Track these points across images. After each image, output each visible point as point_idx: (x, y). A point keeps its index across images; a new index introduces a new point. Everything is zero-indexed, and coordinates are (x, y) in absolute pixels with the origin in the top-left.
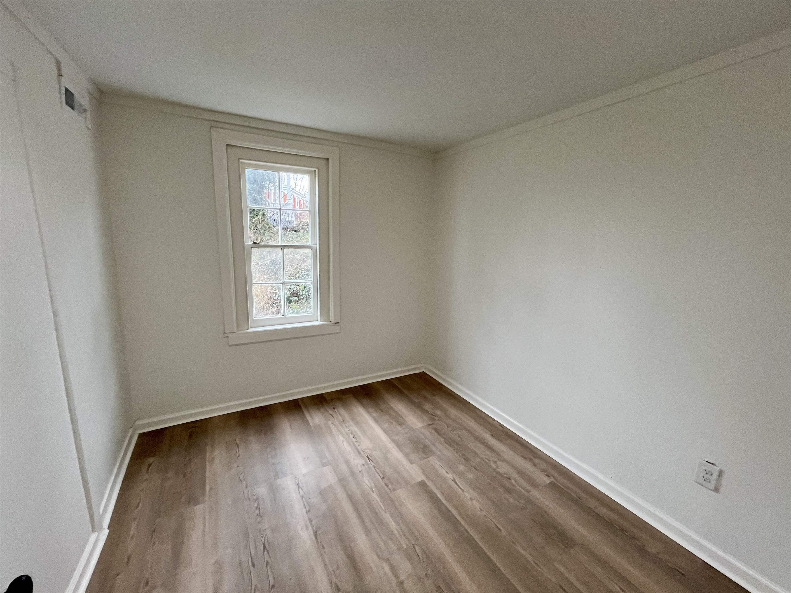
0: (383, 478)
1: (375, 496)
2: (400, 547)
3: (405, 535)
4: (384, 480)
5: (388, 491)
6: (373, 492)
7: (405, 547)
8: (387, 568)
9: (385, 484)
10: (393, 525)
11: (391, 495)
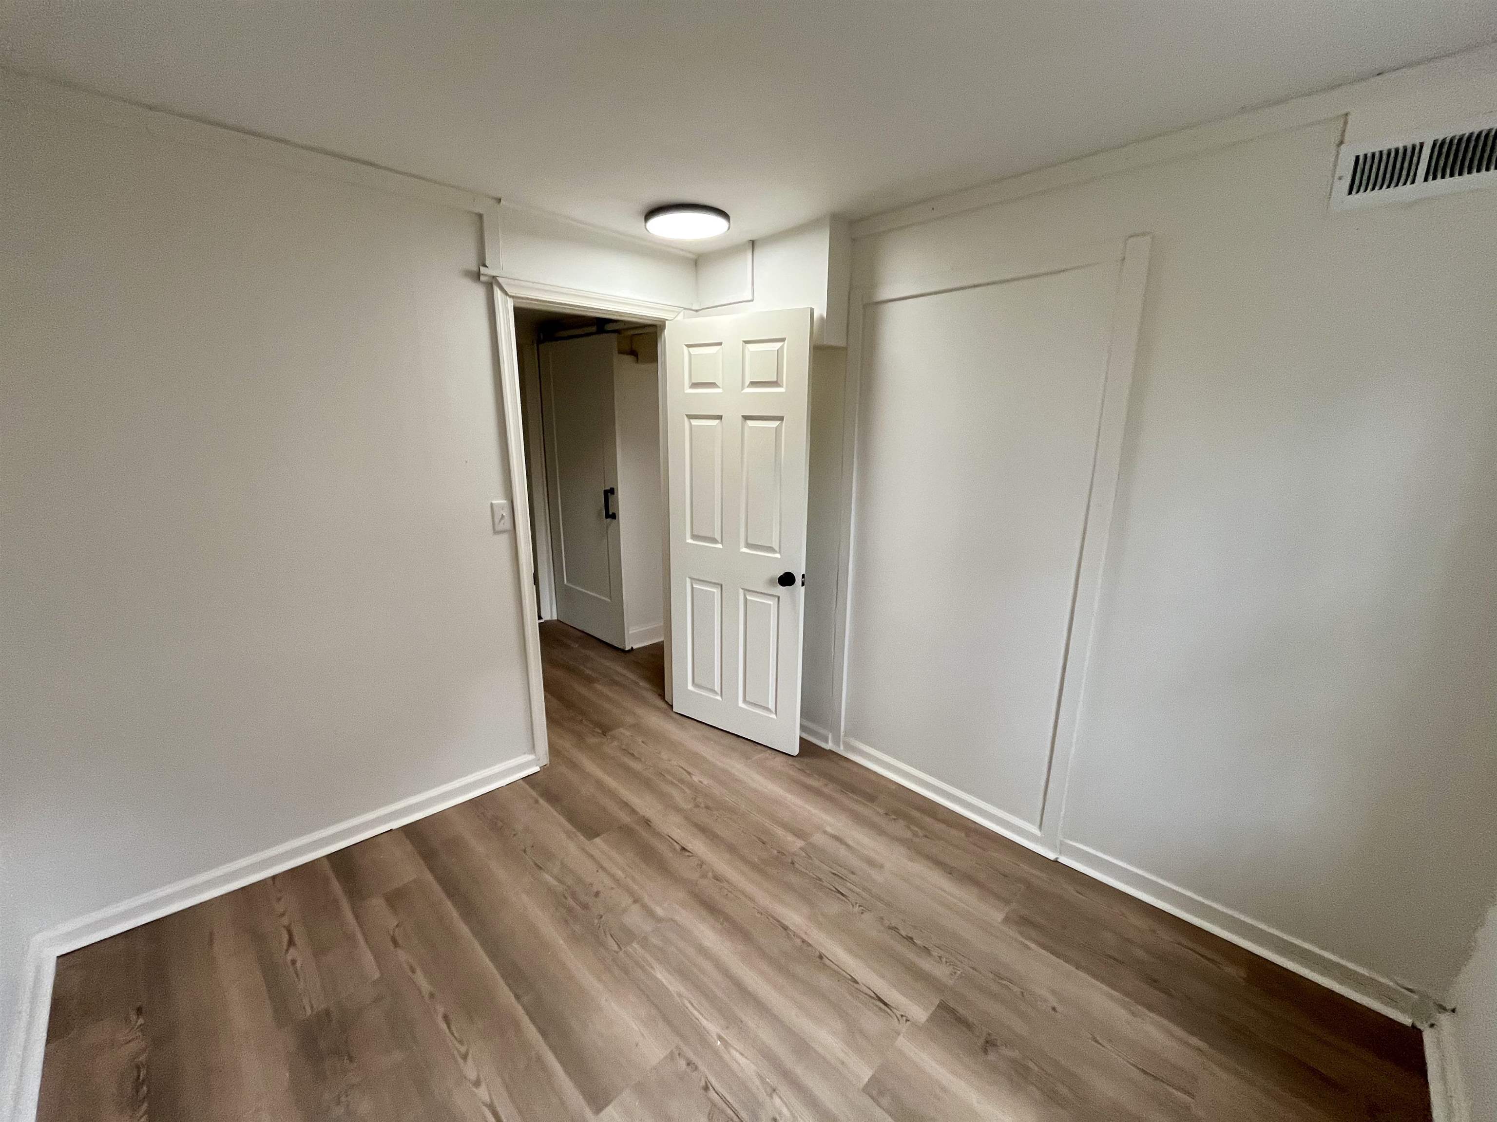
0: (706, 1088)
1: (712, 1027)
2: (644, 942)
3: (637, 963)
4: (703, 1083)
5: (686, 1049)
6: (720, 1038)
7: (635, 945)
8: (659, 911)
9: (696, 1068)
10: (661, 974)
11: (677, 1040)
